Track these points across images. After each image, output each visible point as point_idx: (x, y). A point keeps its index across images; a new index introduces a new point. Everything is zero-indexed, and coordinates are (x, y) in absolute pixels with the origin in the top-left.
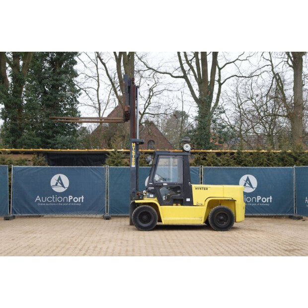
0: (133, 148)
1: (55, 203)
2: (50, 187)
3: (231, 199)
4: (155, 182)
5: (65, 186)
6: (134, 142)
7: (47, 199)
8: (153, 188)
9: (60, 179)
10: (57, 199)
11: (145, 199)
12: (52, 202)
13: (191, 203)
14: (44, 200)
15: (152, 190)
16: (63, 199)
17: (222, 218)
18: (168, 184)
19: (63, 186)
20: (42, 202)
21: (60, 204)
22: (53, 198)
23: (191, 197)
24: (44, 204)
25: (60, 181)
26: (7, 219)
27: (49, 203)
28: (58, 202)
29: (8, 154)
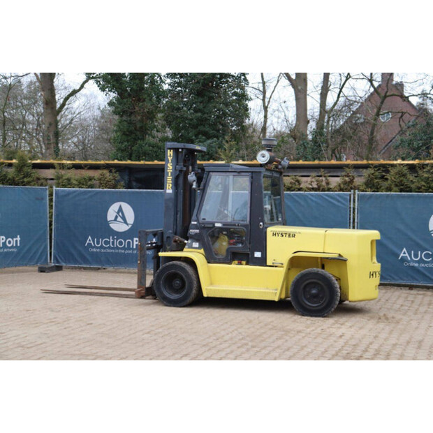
0: (170, 159)
1: (113, 248)
2: (107, 223)
3: (336, 256)
4: (201, 220)
5: (128, 222)
6: (170, 149)
7: (102, 242)
8: (198, 231)
9: (120, 210)
10: (117, 243)
11: (185, 250)
12: (109, 248)
13: (262, 262)
14: (98, 243)
15: (196, 234)
16: (125, 244)
17: (314, 291)
18: (224, 225)
19: (125, 222)
20: (95, 247)
21: (120, 251)
22: (111, 240)
23: (263, 249)
24: (98, 250)
25: (120, 214)
26: (42, 270)
27: (105, 248)
28: (117, 248)
29: (68, 168)
